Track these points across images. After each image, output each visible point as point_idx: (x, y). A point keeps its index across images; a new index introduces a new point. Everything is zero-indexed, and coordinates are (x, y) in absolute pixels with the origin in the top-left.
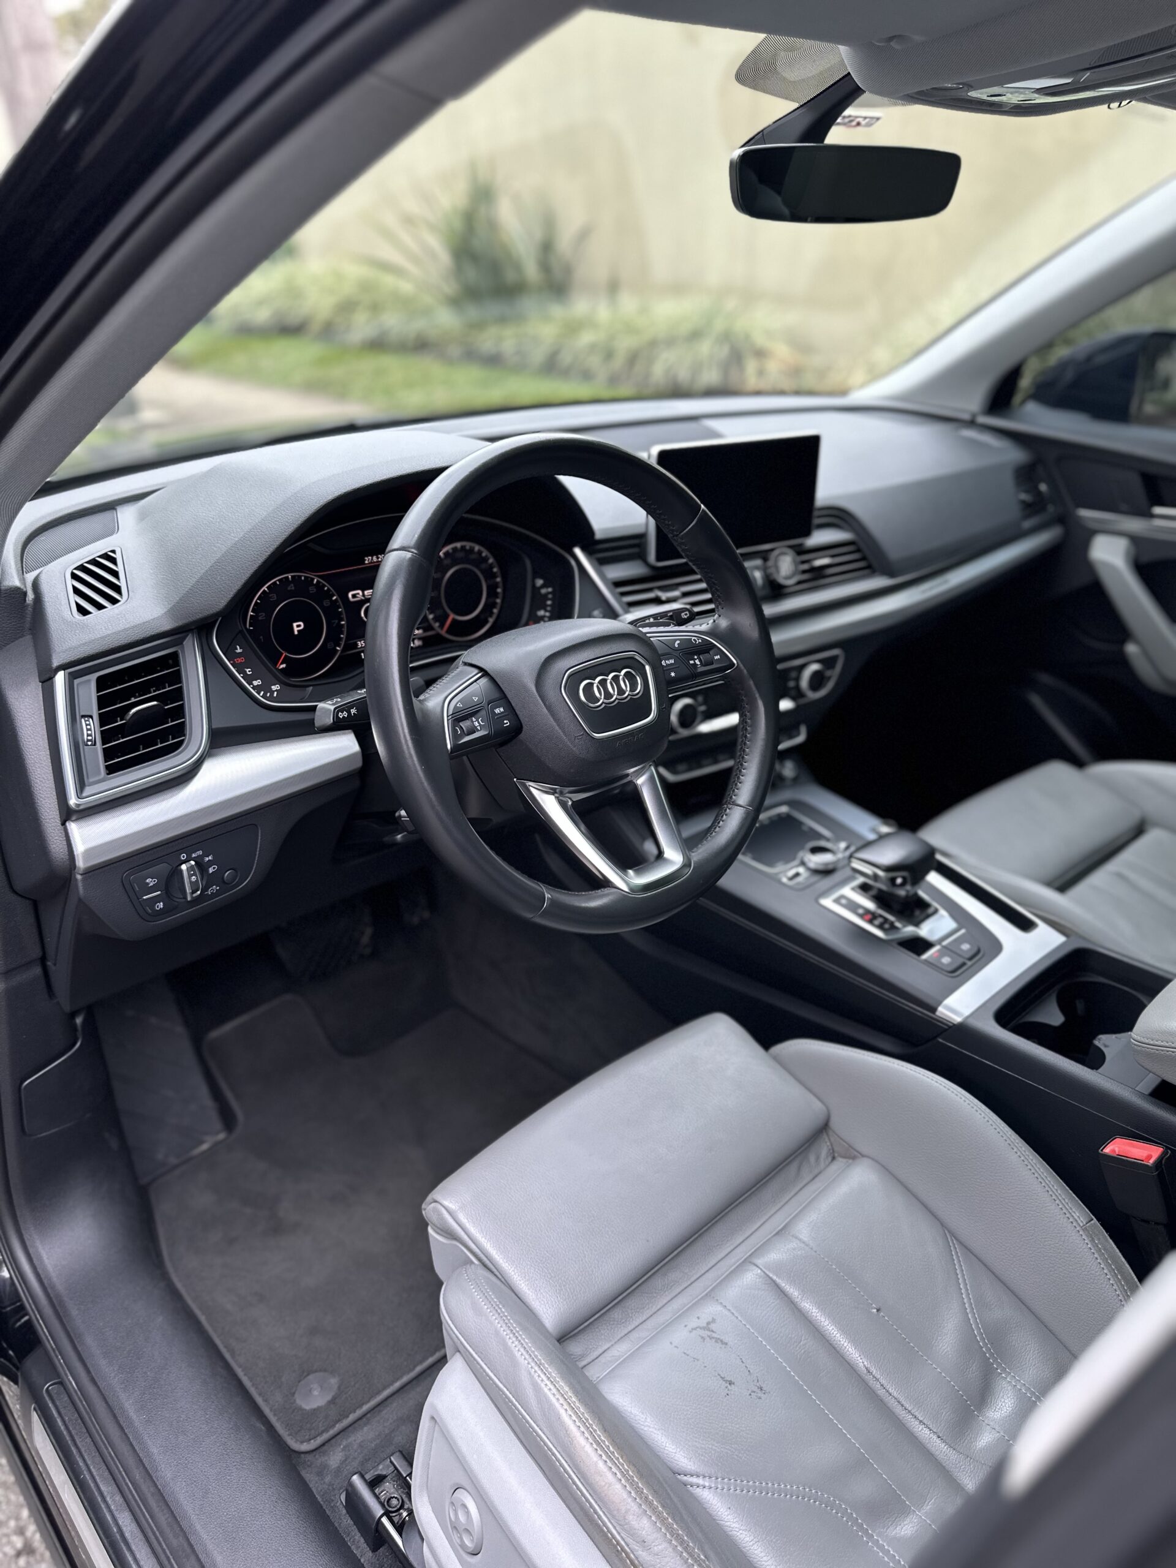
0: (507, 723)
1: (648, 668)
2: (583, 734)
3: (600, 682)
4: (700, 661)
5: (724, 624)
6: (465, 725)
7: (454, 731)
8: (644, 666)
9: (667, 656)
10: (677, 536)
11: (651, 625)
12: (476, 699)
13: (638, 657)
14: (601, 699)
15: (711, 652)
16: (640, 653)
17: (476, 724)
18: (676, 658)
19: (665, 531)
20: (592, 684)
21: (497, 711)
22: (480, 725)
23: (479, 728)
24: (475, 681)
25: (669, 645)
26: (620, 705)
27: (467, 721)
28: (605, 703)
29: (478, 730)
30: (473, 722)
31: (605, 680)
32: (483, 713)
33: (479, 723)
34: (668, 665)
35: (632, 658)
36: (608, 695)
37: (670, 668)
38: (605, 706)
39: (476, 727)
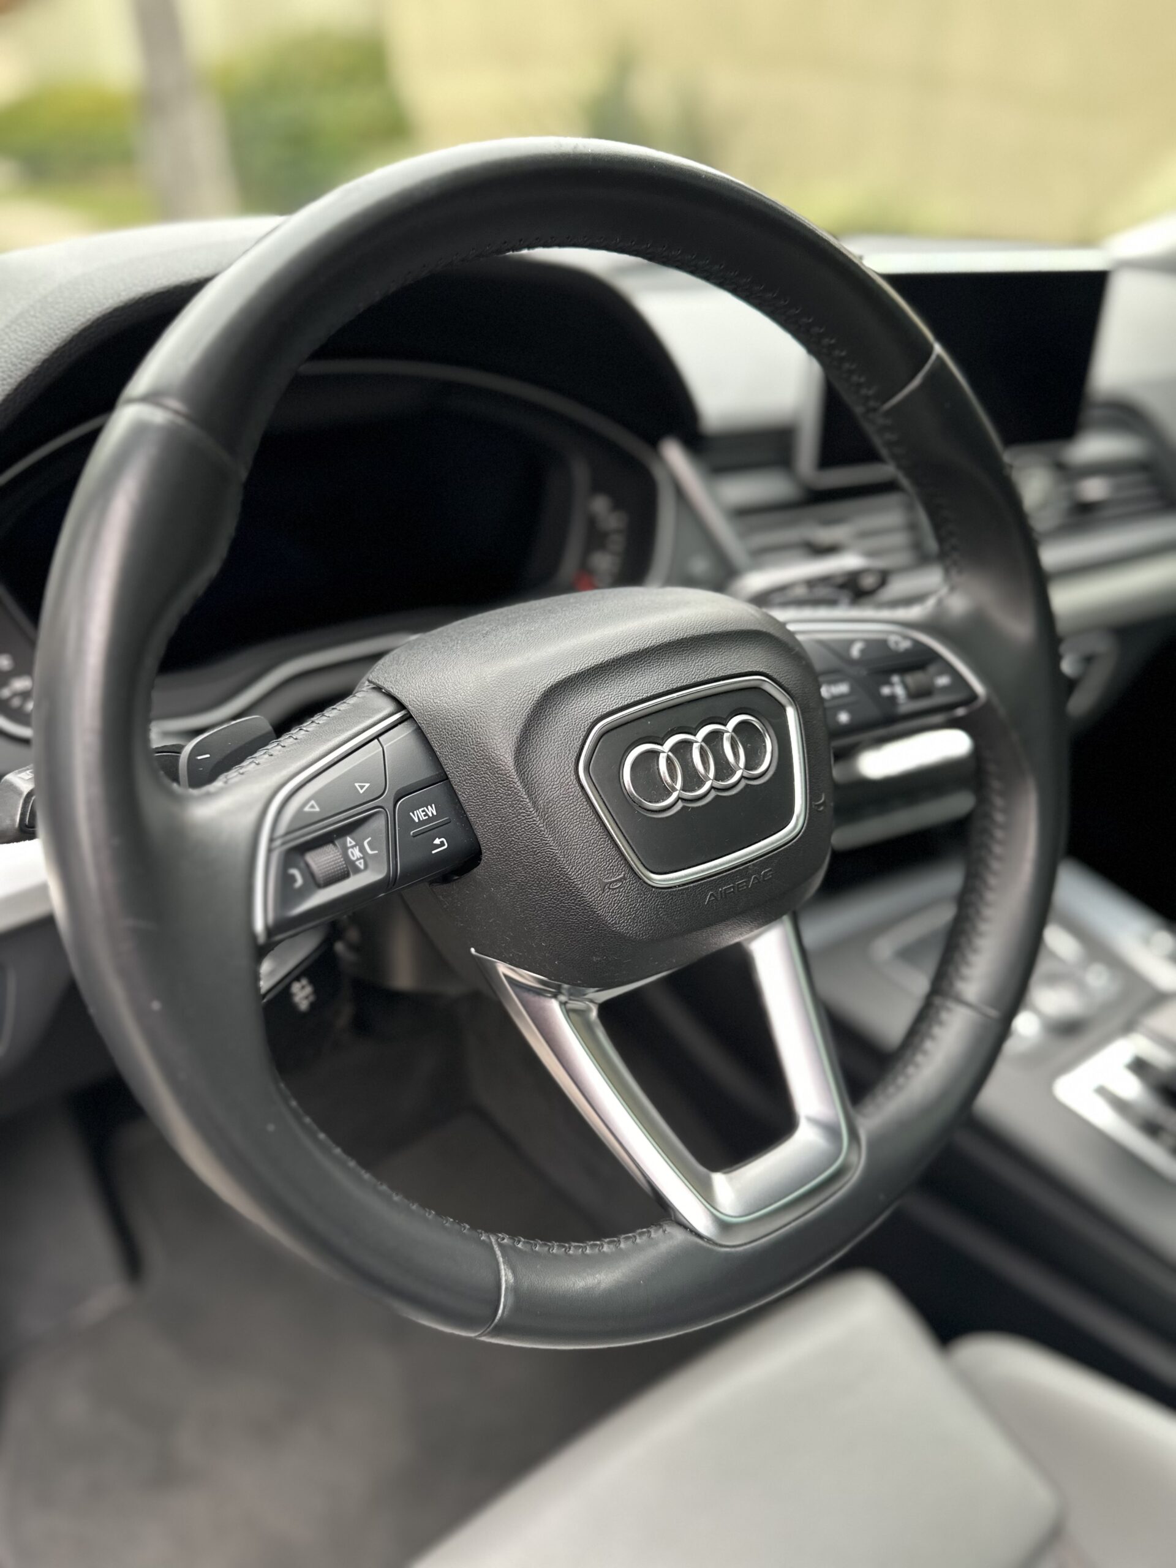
0: (442, 844)
1: (791, 714)
2: (624, 878)
3: (674, 749)
4: (906, 687)
5: (958, 604)
6: (322, 860)
7: (286, 880)
8: (783, 708)
9: (835, 675)
10: (875, 410)
11: (800, 603)
12: (362, 788)
13: (770, 688)
14: (674, 790)
15: (932, 669)
16: (775, 676)
17: (355, 853)
18: (855, 683)
19: (848, 398)
20: (655, 754)
21: (418, 815)
22: (365, 856)
23: (360, 864)
24: (377, 737)
25: (838, 649)
26: (720, 803)
27: (330, 847)
28: (683, 800)
29: (357, 870)
30: (345, 849)
31: (688, 744)
32: (378, 824)
33: (362, 850)
34: (834, 698)
35: (756, 689)
36: (693, 779)
37: (840, 702)
38: (684, 808)
39: (353, 863)
